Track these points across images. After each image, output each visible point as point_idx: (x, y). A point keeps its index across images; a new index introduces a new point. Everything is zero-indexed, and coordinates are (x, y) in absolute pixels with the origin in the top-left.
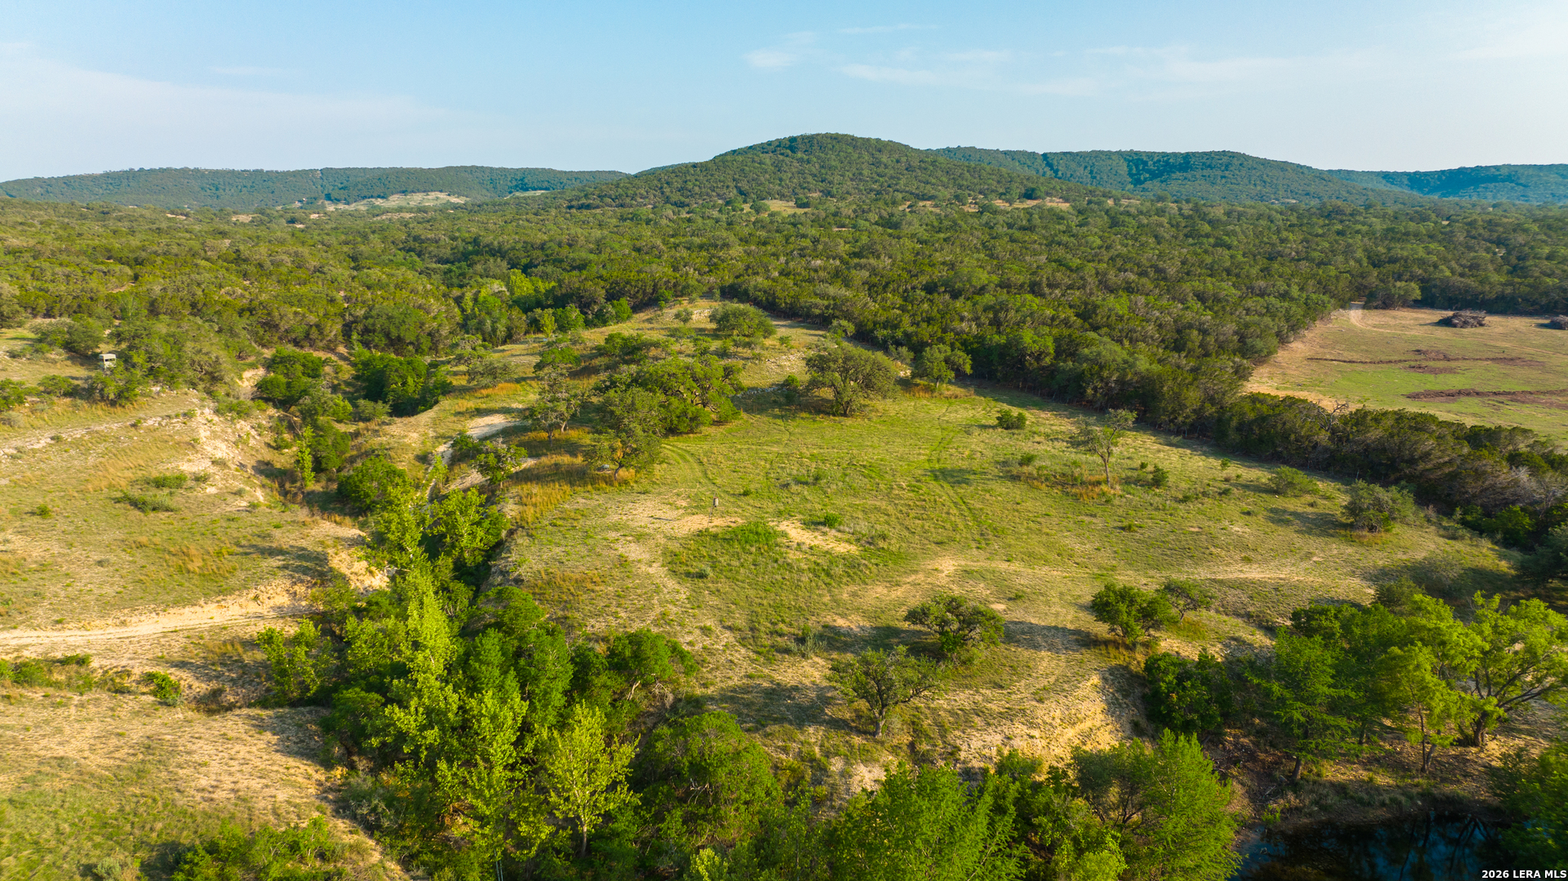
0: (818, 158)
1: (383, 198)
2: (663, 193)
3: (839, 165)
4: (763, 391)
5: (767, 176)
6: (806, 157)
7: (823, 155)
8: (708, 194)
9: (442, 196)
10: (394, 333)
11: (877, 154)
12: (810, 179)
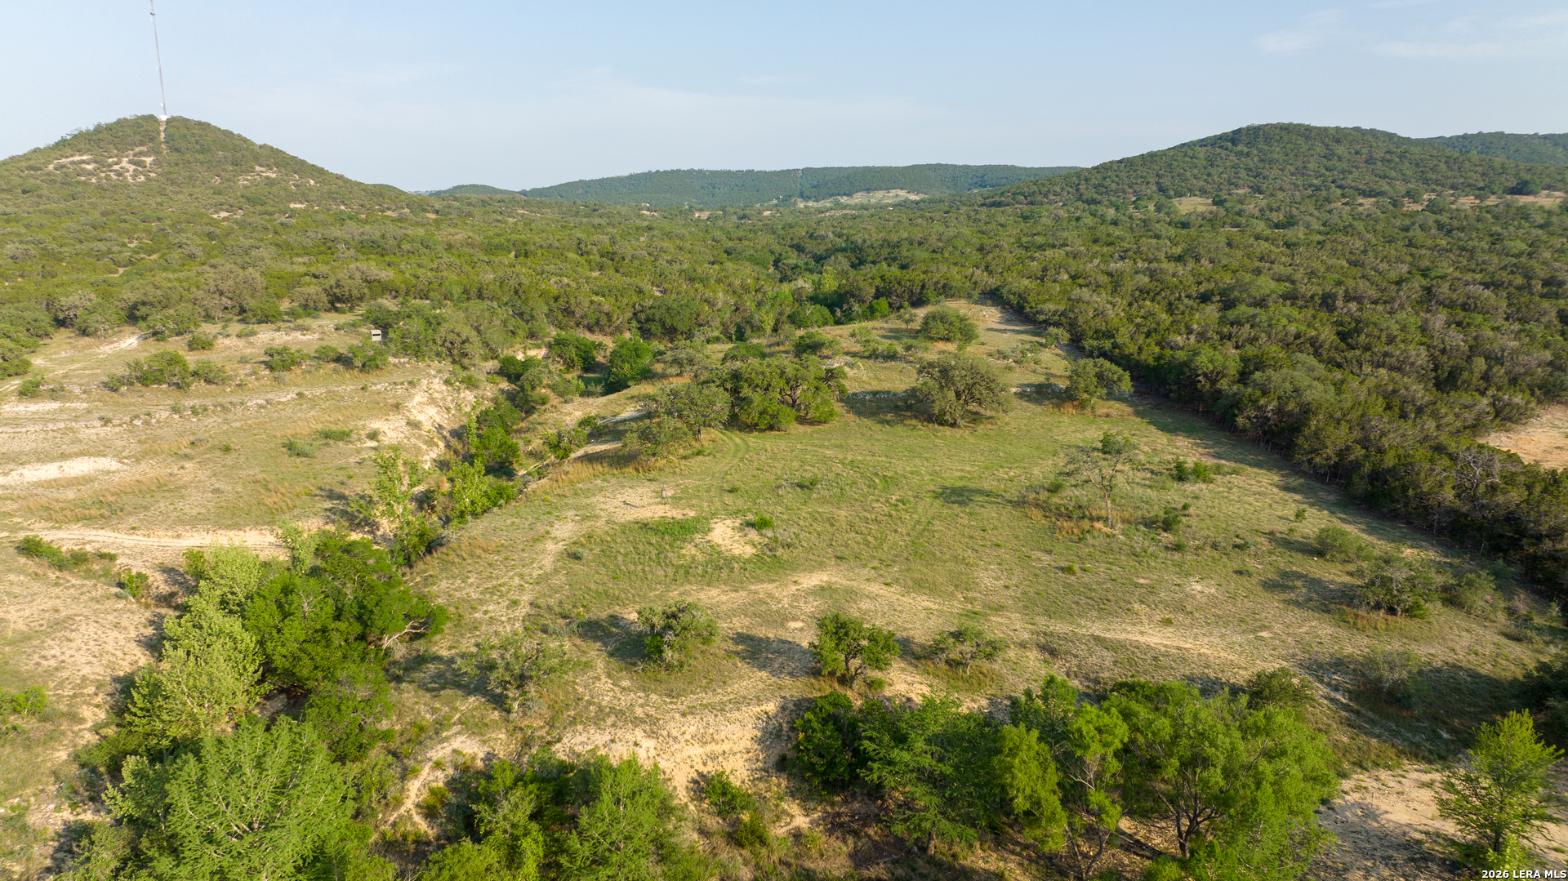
0: (1260, 150)
1: (848, 195)
2: (1077, 190)
3: (1281, 157)
4: (895, 395)
5: (1196, 171)
6: (1246, 150)
7: (1267, 148)
8: (1124, 192)
9: (903, 194)
10: (669, 322)
11: (1333, 146)
12: (1243, 174)
